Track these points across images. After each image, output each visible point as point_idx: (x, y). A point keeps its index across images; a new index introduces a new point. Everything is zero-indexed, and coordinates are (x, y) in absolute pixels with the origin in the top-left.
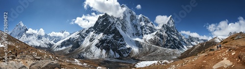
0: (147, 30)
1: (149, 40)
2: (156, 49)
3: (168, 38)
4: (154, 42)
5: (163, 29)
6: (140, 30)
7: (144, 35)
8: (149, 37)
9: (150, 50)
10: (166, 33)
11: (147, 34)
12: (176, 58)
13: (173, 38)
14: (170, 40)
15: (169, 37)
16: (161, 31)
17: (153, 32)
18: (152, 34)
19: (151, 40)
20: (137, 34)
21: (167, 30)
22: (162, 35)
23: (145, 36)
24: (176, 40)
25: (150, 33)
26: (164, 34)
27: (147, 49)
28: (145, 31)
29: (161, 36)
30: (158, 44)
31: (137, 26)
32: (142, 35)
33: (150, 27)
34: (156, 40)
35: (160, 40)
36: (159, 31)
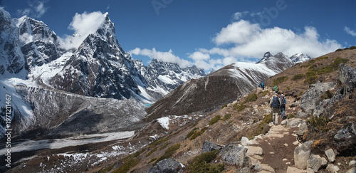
0: (39, 54)
1: (51, 81)
2: (77, 104)
3: (100, 68)
4: (63, 83)
5: (87, 48)
6: (22, 55)
7: (32, 69)
8: (46, 72)
9: (61, 106)
10: (94, 56)
11: (40, 64)
12: (138, 120)
13: (113, 68)
14: (107, 73)
15: (104, 65)
16: (82, 53)
17: (55, 57)
18: (53, 63)
19: (56, 80)
20: (12, 66)
21: (98, 50)
22: (86, 63)
23: (35, 71)
24: (120, 72)
25: (47, 61)
26: (90, 59)
27: (55, 104)
28: (35, 56)
29: (83, 66)
30: (76, 90)
31: (12, 47)
32: (27, 68)
33: (49, 46)
34: (70, 77)
35: (81, 77)
36: (77, 54)
